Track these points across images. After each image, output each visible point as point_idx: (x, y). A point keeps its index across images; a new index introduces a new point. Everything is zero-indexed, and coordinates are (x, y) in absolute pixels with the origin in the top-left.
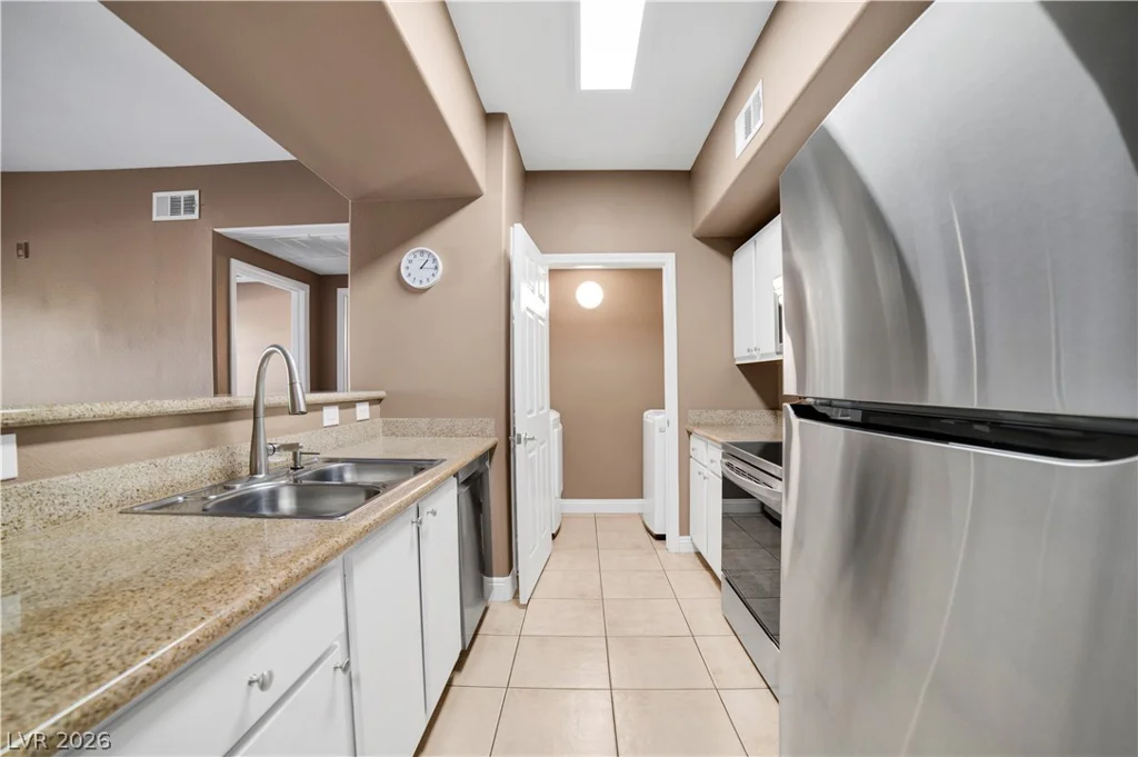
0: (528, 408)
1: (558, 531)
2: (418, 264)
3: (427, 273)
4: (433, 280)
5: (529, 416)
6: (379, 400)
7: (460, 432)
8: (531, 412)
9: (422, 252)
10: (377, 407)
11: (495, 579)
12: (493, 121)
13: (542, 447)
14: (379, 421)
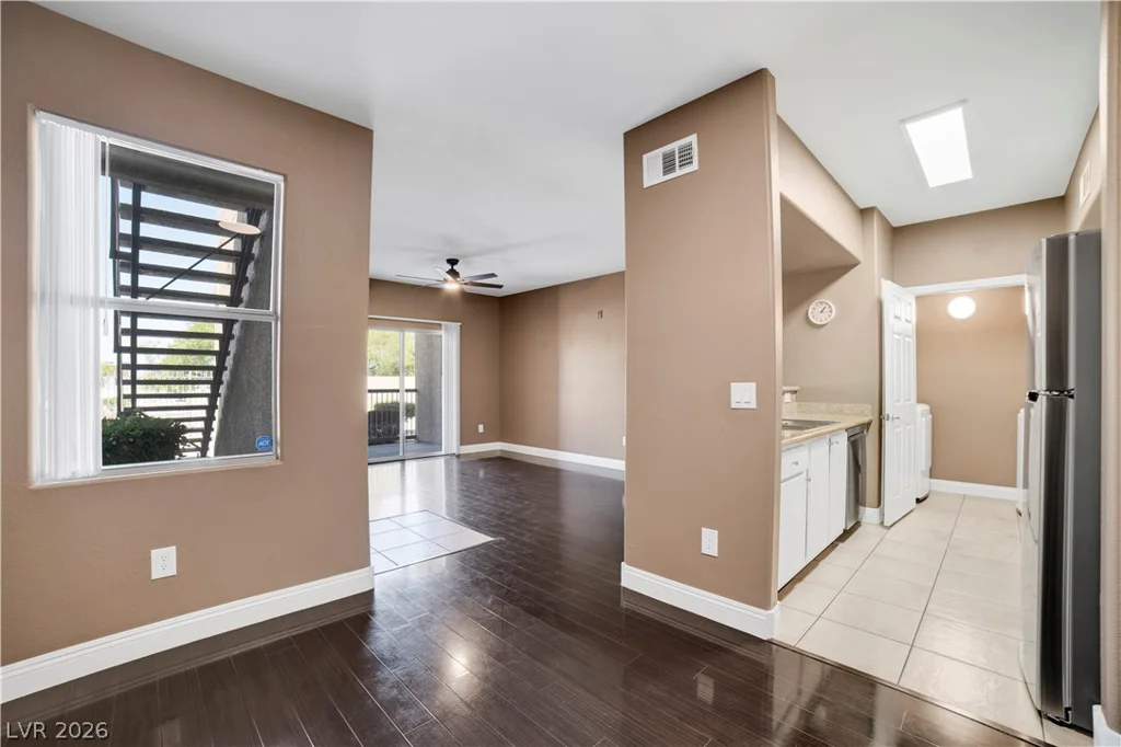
0: (895, 398)
1: (925, 499)
2: (820, 310)
3: (825, 315)
4: (829, 320)
5: (897, 404)
6: (795, 392)
7: (847, 412)
8: (899, 401)
9: (821, 303)
10: (794, 396)
11: (867, 509)
12: (865, 213)
13: (908, 427)
14: (796, 404)
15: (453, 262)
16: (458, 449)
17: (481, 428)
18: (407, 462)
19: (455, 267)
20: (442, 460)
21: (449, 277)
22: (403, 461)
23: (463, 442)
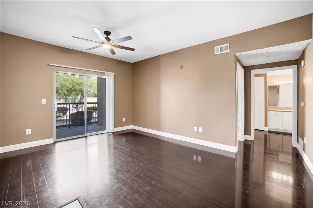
15: (107, 33)
16: (113, 130)
17: (124, 120)
18: (88, 137)
19: (108, 37)
20: (106, 135)
21: (106, 41)
22: (86, 137)
23: (115, 126)
